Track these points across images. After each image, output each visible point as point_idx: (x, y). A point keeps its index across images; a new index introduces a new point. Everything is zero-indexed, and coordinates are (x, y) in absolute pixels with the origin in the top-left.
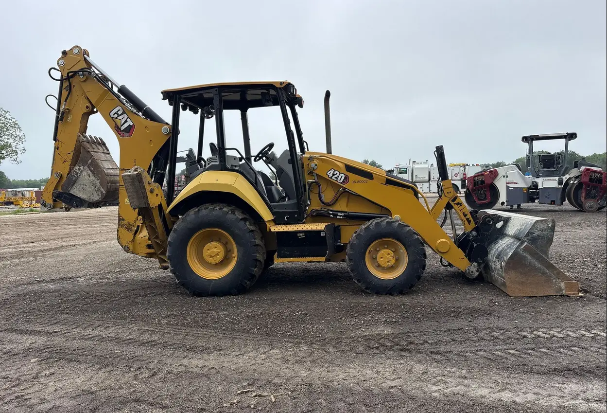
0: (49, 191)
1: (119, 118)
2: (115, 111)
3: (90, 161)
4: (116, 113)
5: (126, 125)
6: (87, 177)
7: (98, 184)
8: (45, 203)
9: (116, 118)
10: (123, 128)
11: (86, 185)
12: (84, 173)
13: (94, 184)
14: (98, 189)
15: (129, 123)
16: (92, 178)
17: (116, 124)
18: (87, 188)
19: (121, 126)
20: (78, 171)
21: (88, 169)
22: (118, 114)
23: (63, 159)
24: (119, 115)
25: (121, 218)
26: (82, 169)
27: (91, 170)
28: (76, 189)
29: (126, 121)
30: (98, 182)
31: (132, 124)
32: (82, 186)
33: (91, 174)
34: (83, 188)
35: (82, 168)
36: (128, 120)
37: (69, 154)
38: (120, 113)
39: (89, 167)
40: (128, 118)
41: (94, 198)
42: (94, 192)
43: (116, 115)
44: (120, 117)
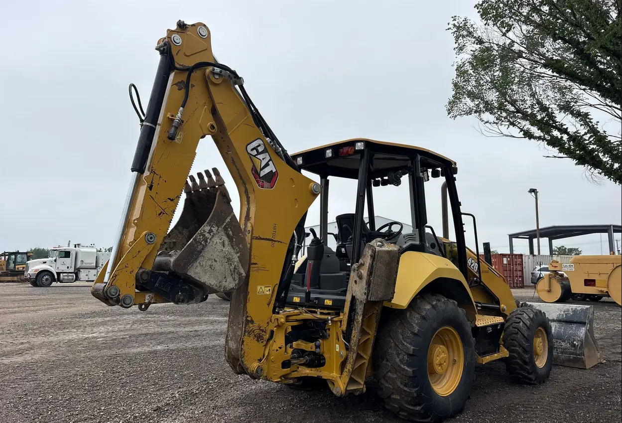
0: (129, 269)
1: (258, 156)
2: (254, 144)
3: (228, 220)
4: (255, 148)
5: (267, 170)
6: (219, 247)
7: (237, 259)
8: (119, 295)
9: (255, 156)
10: (262, 174)
11: (216, 261)
12: (216, 240)
13: (229, 260)
14: (235, 268)
15: (271, 168)
16: (228, 248)
17: (254, 165)
18: (217, 266)
19: (261, 169)
20: (207, 235)
21: (223, 233)
22: (257, 151)
23: (158, 208)
24: (259, 153)
25: (249, 319)
26: (215, 231)
27: (228, 236)
28: (199, 268)
29: (267, 165)
30: (236, 258)
31: (274, 171)
32: (210, 263)
33: (227, 242)
34: (211, 266)
35: (214, 229)
36: (271, 163)
37: (172, 200)
38: (260, 149)
39: (225, 229)
40: (270, 160)
41: (226, 284)
42: (228, 274)
43: (255, 153)
44: (261, 157)
